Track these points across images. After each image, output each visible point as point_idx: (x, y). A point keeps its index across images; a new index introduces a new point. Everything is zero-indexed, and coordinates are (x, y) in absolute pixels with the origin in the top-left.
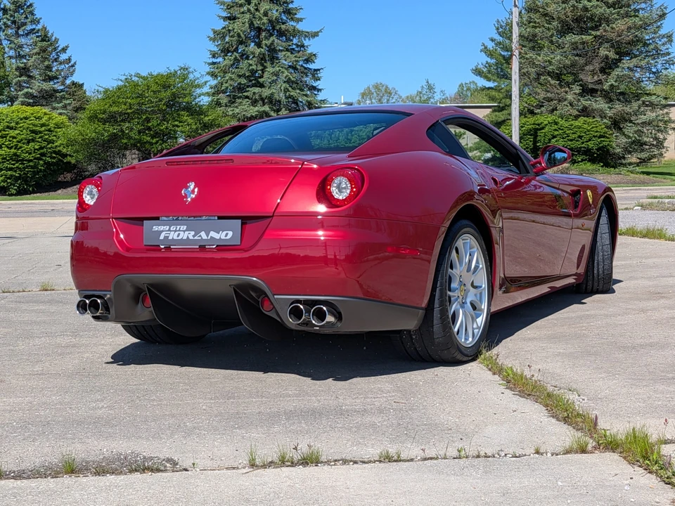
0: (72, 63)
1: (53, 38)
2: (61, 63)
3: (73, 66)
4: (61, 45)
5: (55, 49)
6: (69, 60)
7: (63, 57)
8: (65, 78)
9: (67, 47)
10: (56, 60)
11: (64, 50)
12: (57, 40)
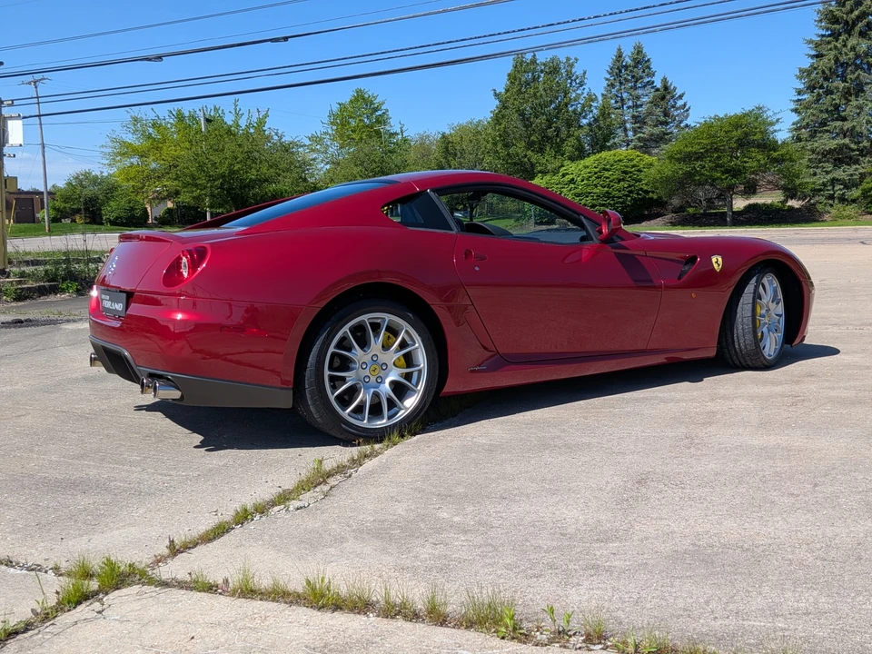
0: (687, 107)
1: (672, 87)
2: (677, 109)
3: (687, 110)
4: (678, 92)
5: (673, 97)
6: (685, 105)
7: (680, 103)
8: (681, 122)
9: (683, 94)
10: (673, 107)
11: (681, 97)
12: (675, 89)
